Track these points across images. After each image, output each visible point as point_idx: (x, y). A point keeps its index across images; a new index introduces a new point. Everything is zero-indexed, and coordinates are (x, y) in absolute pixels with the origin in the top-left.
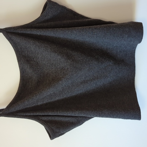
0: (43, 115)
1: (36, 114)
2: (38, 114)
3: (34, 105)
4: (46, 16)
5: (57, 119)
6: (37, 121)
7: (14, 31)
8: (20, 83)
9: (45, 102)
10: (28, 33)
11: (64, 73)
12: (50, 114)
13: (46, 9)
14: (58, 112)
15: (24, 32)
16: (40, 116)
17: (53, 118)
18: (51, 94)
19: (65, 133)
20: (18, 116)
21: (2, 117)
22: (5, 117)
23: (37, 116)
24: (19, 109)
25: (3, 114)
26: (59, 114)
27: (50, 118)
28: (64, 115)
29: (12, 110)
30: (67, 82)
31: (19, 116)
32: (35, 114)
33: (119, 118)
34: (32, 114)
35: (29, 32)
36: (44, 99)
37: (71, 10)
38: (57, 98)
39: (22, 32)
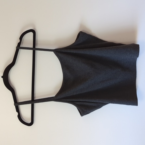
0: (76, 101)
1: (73, 100)
2: (74, 100)
3: (71, 95)
4: (79, 41)
5: (85, 104)
7: (60, 51)
9: (78, 93)
10: (68, 52)
11: (89, 75)
12: (81, 100)
13: (79, 37)
14: (86, 99)
15: (66, 51)
16: (75, 101)
17: (83, 103)
18: (81, 88)
19: (90, 113)
20: (62, 101)
22: (55, 101)
24: (62, 97)
26: (86, 101)
27: (81, 103)
28: (90, 101)
29: (59, 97)
30: (91, 81)
32: (72, 100)
33: (124, 104)
34: (70, 100)
35: (69, 51)
36: (77, 91)
37: (94, 37)
38: (85, 91)
39: (65, 51)
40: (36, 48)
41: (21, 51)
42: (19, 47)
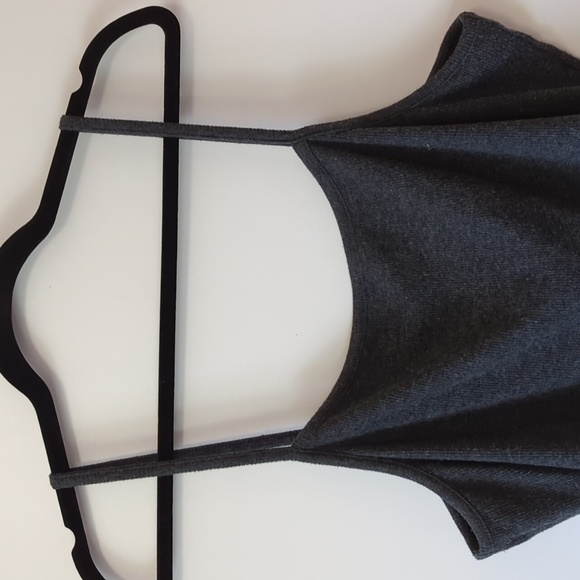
0: (445, 461)
1: (420, 457)
2: (426, 455)
3: (412, 418)
4: (455, 77)
5: (501, 477)
6: (423, 484)
7: (337, 140)
8: (353, 334)
9: (452, 411)
10: (389, 142)
11: (529, 295)
12: (475, 457)
13: (458, 48)
14: (508, 451)
15: (375, 141)
16: (435, 462)
17: (486, 475)
20: (353, 461)
21: (290, 461)
22: (303, 461)
23: (424, 462)
24: (354, 435)
25: (295, 451)
26: (511, 460)
27: (473, 474)
28: (532, 463)
29: (331, 436)
30: (542, 331)
31: (355, 459)
32: (416, 455)
34: (403, 455)
35: (391, 138)
36: (449, 396)
37: (551, 47)
38: (501, 397)
39: (365, 141)
40: (181, 122)
41: (93, 148)
42: (77, 120)
